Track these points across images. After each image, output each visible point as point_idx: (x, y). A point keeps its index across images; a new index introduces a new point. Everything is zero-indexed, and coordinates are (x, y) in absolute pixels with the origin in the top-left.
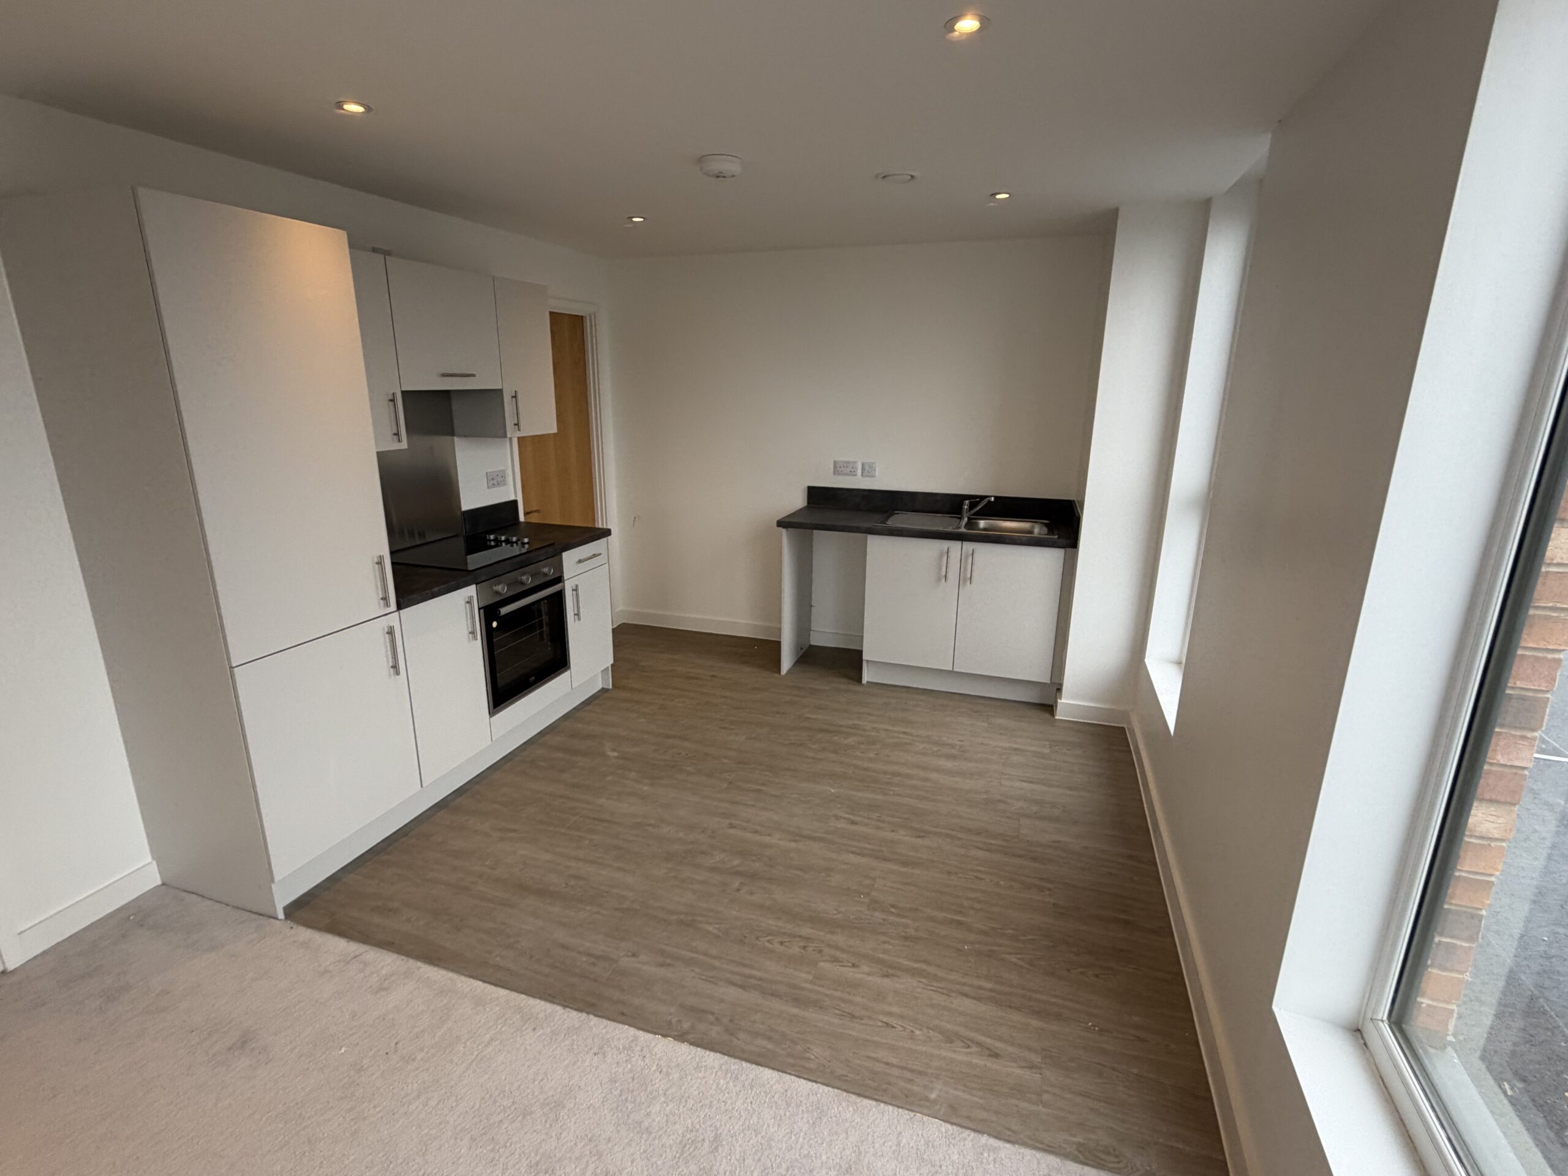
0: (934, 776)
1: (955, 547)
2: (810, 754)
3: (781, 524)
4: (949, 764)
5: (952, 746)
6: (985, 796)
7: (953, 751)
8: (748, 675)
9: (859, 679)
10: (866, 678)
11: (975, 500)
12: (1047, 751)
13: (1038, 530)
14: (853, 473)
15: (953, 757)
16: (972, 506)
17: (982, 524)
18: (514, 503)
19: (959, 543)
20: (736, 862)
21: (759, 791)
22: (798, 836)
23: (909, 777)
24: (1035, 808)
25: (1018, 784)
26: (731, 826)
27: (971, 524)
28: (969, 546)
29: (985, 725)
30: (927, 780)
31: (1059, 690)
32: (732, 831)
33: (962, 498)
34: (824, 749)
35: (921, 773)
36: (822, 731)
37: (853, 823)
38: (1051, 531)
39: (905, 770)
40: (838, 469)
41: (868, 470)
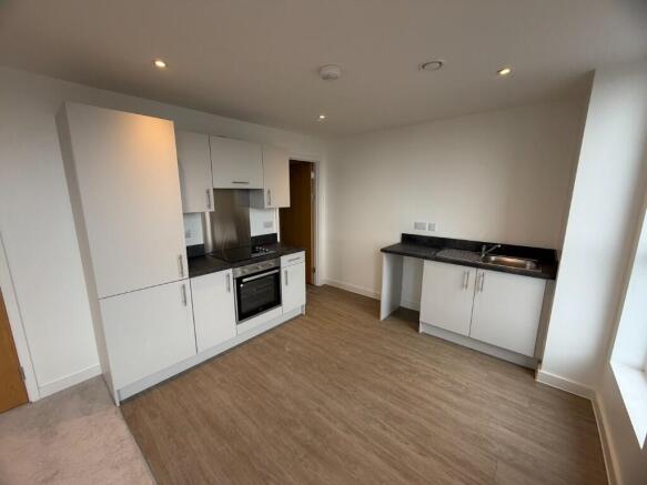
0: (444, 405)
1: (473, 271)
2: (377, 371)
3: (383, 250)
4: (456, 399)
5: (461, 386)
6: (475, 433)
7: (460, 390)
8: (364, 317)
9: (417, 330)
10: (421, 330)
11: (489, 245)
12: (526, 405)
13: (529, 265)
14: (424, 229)
15: (458, 394)
16: (487, 249)
17: (493, 258)
18: (276, 235)
19: (475, 269)
20: (309, 438)
21: (341, 389)
22: (349, 429)
23: (428, 402)
24: (511, 455)
25: (501, 429)
26: (319, 410)
27: (486, 259)
28: (481, 271)
29: (486, 375)
30: (438, 408)
31: (540, 362)
32: (317, 414)
33: (483, 244)
34: (385, 370)
35: (437, 402)
36: (388, 358)
37: (385, 429)
38: (537, 267)
39: (426, 396)
40: (416, 226)
41: (431, 227)
